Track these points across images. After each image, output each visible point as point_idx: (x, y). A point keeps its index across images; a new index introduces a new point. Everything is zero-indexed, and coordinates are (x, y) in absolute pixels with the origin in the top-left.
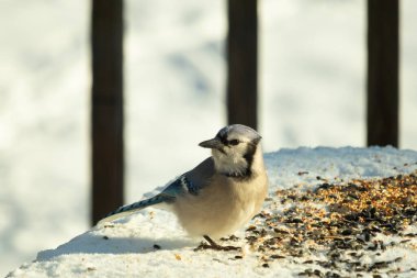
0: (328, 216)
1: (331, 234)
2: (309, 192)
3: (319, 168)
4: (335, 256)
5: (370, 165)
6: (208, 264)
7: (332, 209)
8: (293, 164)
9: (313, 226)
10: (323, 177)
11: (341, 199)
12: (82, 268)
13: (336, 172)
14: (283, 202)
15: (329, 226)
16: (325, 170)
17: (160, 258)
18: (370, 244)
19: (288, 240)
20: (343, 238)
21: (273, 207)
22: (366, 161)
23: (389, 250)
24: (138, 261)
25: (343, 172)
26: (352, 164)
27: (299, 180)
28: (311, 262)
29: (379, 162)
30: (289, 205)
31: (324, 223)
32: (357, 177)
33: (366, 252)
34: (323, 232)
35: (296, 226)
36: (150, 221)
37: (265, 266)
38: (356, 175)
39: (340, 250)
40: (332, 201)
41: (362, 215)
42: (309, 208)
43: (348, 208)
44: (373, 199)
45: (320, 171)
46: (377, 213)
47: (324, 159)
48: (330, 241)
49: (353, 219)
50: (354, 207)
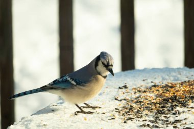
0: (155, 99)
1: (156, 108)
2: (147, 89)
4: (157, 118)
5: (176, 76)
6: (99, 122)
7: (157, 96)
8: (141, 76)
9: (148, 104)
10: (154, 81)
11: (161, 92)
12: (41, 124)
13: (160, 79)
14: (135, 93)
15: (155, 104)
16: (155, 78)
17: (77, 120)
18: (173, 112)
19: (136, 110)
20: (161, 109)
21: (130, 96)
23: (182, 114)
24: (67, 121)
25: (164, 79)
26: (168, 75)
27: (143, 83)
28: (146, 120)
29: (180, 74)
30: (138, 95)
31: (153, 103)
32: (170, 81)
33: (171, 116)
34: (152, 107)
35: (140, 104)
37: (125, 122)
39: (159, 115)
40: (158, 92)
41: (170, 99)
42: (147, 96)
43: (165, 96)
44: (176, 91)
45: (153, 79)
46: (178, 98)
47: (155, 74)
48: (155, 111)
49: (166, 100)
50: (167, 95)
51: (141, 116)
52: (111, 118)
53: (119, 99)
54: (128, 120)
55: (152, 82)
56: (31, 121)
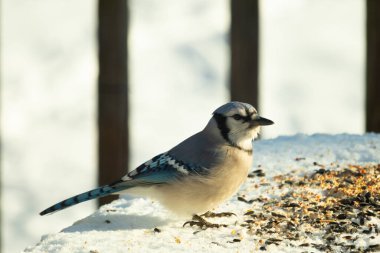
0: (324, 200)
1: (327, 218)
2: (306, 177)
3: (315, 154)
4: (330, 240)
5: (365, 152)
6: (207, 247)
7: (328, 193)
8: (290, 151)
9: (309, 210)
10: (319, 163)
11: (336, 184)
12: (84, 250)
13: (333, 158)
14: (281, 187)
15: (325, 210)
16: (322, 156)
17: (161, 241)
18: (365, 227)
19: (285, 223)
20: (338, 222)
21: (271, 191)
22: (361, 147)
24: (139, 244)
25: (339, 157)
26: (348, 150)
27: (296, 166)
28: (307, 245)
29: (375, 148)
30: (286, 190)
31: (320, 207)
32: (353, 163)
33: (360, 236)
34: (319, 217)
35: (293, 210)
36: (150, 206)
37: (263, 248)
38: (352, 161)
39: (335, 234)
40: (328, 186)
41: (357, 199)
42: (306, 193)
43: (344, 193)
44: (368, 184)
45: (317, 157)
46: (372, 198)
47: (321, 146)
48: (325, 224)
49: (348, 203)
50: (349, 192)
51: (297, 236)
52: (231, 239)
53: (247, 198)
54: (269, 243)
55: (315, 164)
56: (62, 242)
